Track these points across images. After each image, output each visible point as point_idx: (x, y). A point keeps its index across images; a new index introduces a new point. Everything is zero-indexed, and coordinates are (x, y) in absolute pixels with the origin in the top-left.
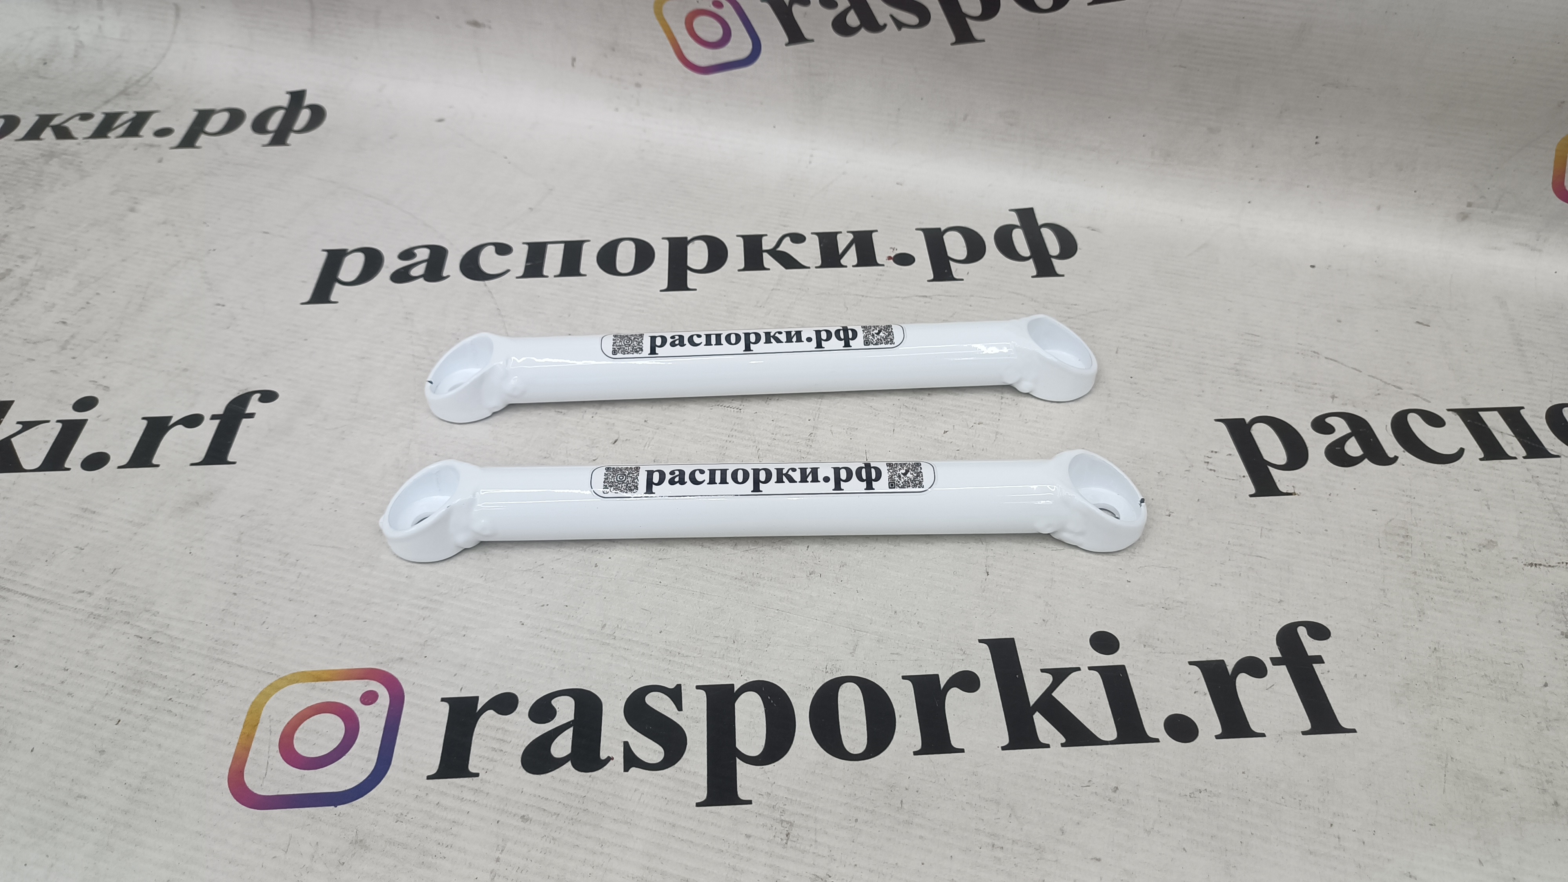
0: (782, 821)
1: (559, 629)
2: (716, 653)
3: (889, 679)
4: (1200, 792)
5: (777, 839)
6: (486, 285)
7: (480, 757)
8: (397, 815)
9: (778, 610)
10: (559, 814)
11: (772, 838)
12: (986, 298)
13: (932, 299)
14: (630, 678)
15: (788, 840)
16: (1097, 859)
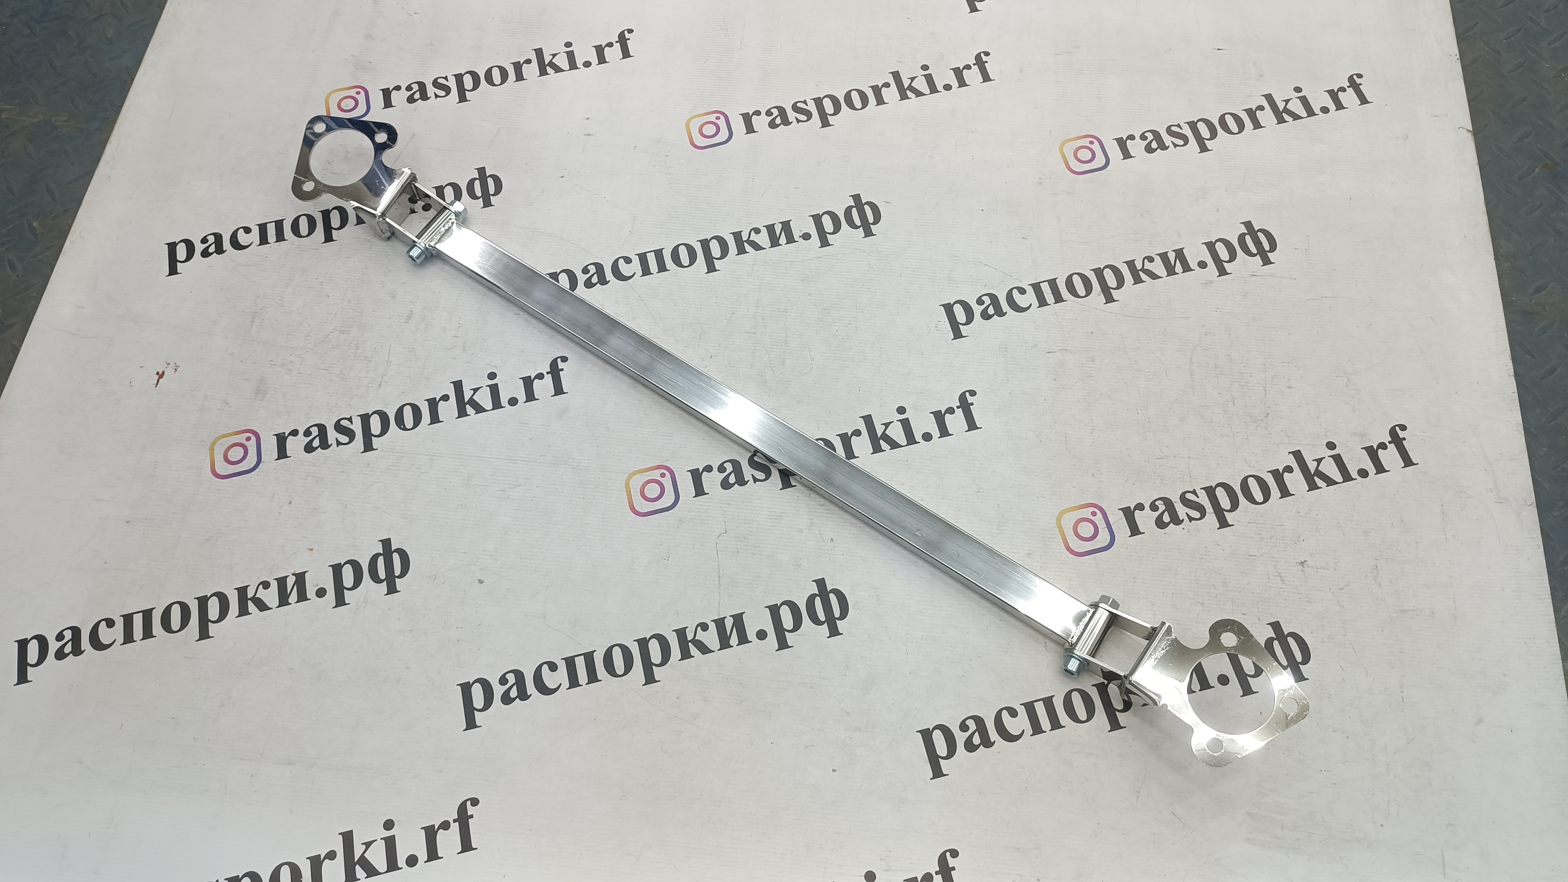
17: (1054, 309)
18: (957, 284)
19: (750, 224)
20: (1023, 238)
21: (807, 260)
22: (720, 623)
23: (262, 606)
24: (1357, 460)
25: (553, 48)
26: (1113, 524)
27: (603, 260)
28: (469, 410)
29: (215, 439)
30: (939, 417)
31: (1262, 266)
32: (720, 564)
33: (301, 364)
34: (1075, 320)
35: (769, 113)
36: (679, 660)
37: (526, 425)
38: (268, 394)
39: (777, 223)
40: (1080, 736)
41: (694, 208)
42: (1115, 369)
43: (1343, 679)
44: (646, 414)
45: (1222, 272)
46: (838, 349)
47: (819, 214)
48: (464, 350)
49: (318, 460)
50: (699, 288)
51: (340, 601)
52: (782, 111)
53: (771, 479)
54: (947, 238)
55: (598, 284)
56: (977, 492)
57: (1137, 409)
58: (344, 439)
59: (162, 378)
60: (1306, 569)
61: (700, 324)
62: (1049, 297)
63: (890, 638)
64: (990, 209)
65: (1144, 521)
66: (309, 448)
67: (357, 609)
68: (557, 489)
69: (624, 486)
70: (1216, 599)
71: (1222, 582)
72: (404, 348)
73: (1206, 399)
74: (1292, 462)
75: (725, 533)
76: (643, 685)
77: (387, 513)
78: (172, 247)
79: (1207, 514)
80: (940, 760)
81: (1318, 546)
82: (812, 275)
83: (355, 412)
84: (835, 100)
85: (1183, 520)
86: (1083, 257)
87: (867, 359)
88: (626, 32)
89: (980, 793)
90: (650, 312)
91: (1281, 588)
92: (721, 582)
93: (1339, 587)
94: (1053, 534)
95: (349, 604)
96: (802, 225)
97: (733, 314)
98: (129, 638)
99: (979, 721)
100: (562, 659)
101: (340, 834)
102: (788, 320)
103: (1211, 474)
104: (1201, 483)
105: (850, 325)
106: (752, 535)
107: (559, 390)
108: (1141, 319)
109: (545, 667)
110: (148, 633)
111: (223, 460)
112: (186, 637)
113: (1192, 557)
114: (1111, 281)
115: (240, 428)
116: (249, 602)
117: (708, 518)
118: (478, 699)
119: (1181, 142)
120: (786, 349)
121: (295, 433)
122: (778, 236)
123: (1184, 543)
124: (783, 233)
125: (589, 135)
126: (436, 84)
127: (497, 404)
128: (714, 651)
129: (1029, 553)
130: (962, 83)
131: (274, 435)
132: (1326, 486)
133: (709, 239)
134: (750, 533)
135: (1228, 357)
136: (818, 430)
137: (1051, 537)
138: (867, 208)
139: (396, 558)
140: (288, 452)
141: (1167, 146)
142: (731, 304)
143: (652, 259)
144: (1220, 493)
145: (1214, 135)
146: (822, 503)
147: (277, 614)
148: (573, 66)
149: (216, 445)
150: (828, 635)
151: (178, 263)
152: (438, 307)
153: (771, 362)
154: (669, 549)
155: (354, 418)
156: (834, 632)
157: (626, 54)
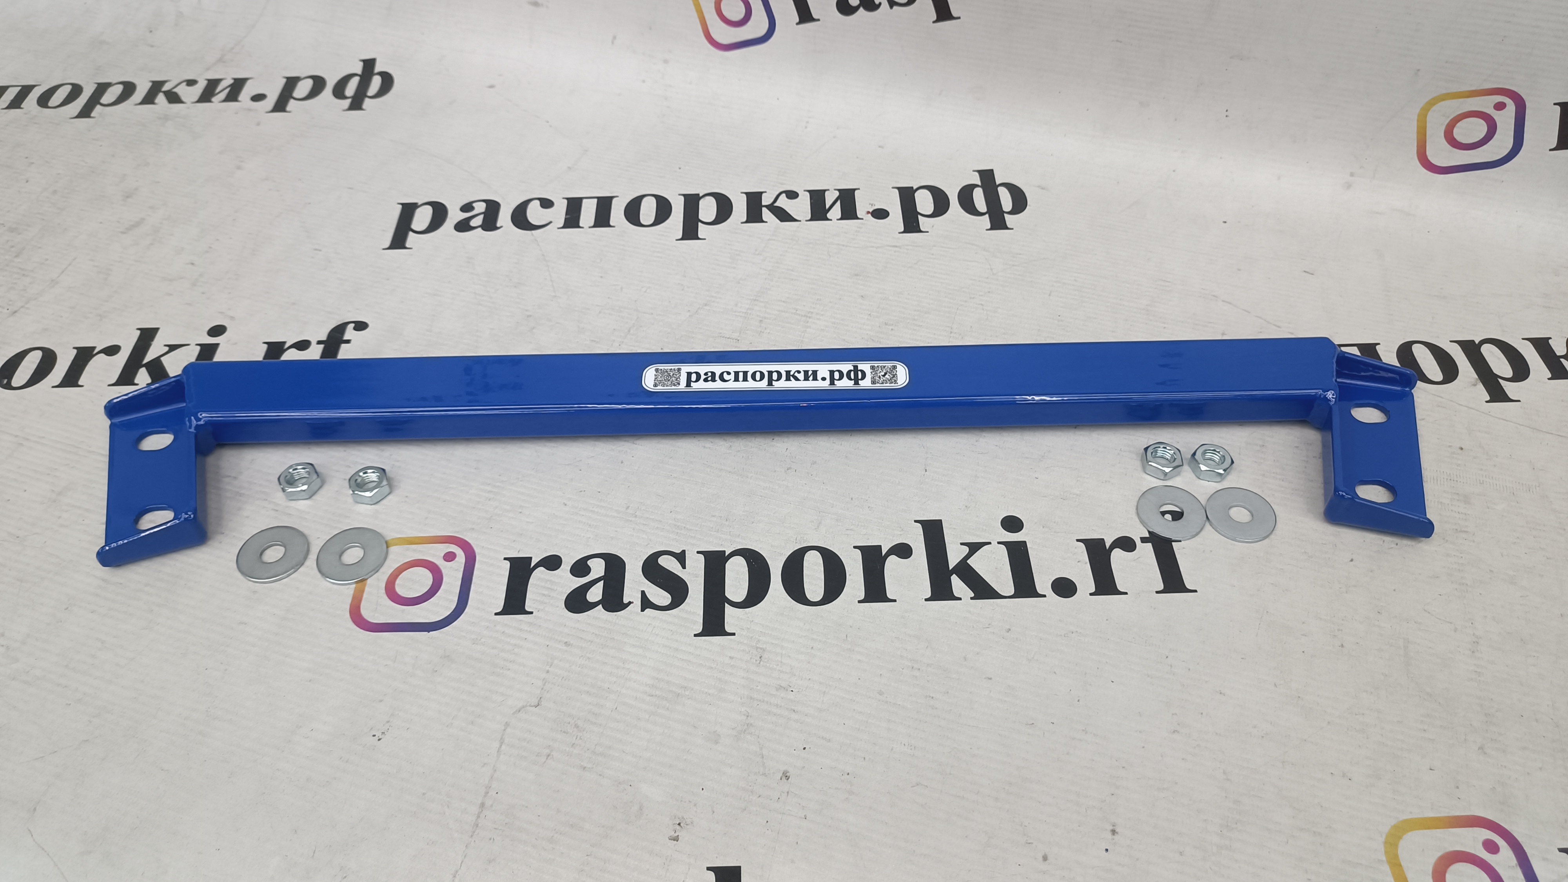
0: (757, 648)
1: (593, 509)
2: (712, 528)
3: (843, 548)
4: (1072, 633)
5: (752, 660)
6: (532, 235)
7: (534, 600)
8: (473, 639)
9: (761, 496)
10: (592, 642)
11: (749, 659)
12: (945, 248)
13: (900, 248)
14: (647, 545)
15: (760, 661)
16: (989, 678)
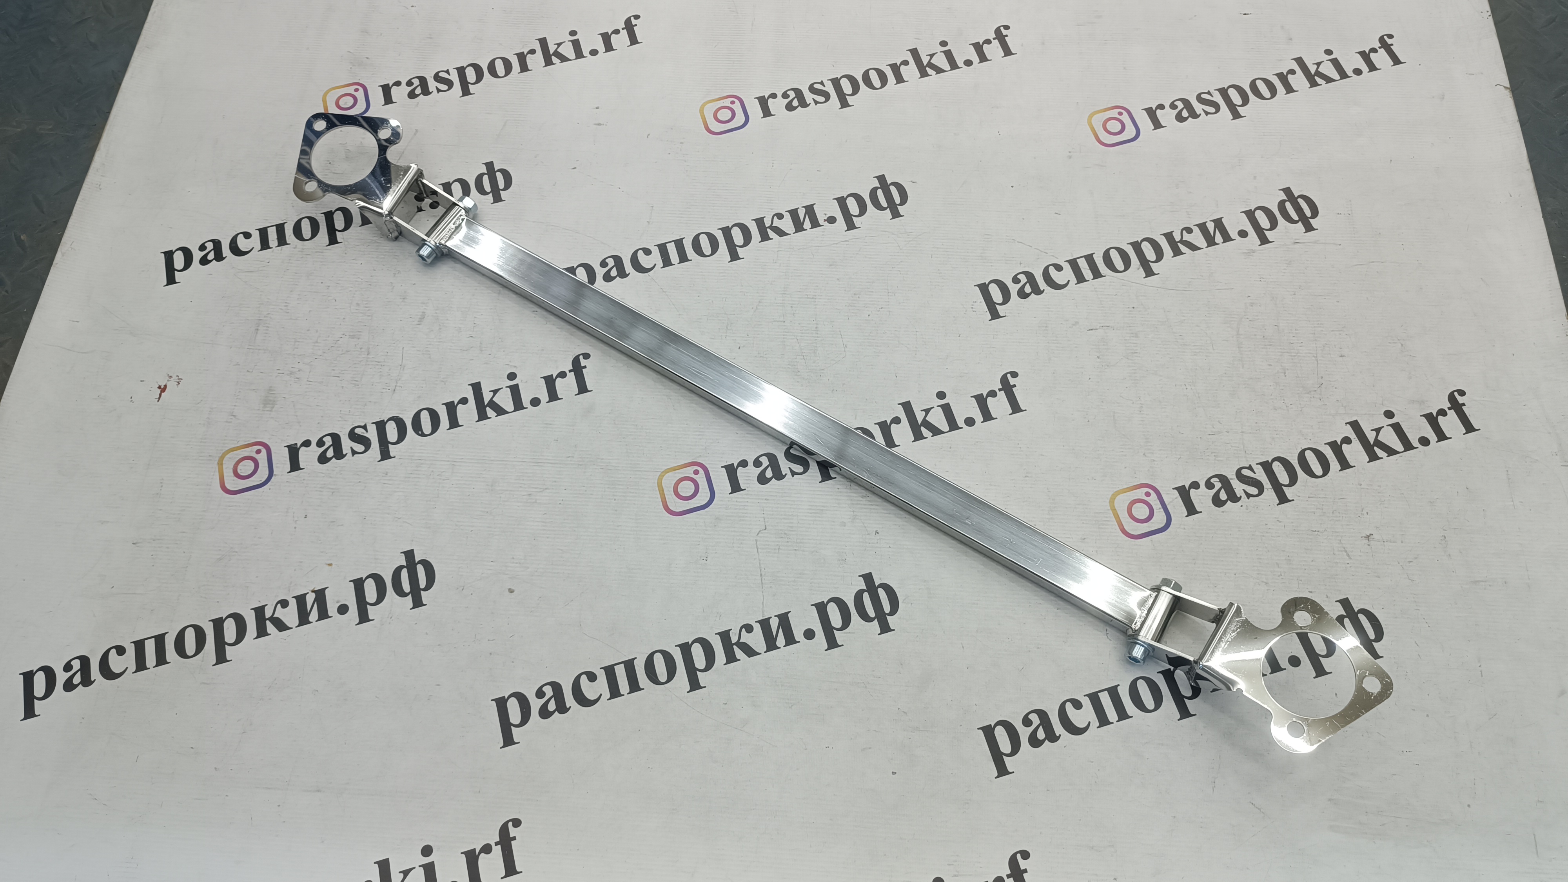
17: (1093, 285)
18: (991, 263)
19: (772, 209)
20: (1056, 213)
21: (834, 244)
22: (765, 624)
23: (281, 626)
24: (1417, 428)
25: (557, 37)
26: (1168, 504)
27: (621, 253)
28: (490, 412)
29: (223, 454)
30: (981, 401)
31: (1304, 233)
32: (761, 562)
33: (310, 372)
34: (1116, 295)
35: (785, 95)
36: (724, 665)
37: (550, 426)
38: (277, 404)
39: (800, 207)
40: (1148, 726)
41: (713, 195)
42: (1160, 344)
43: (1419, 655)
44: (675, 409)
45: (1264, 240)
46: (871, 334)
47: (844, 197)
48: (482, 350)
49: (333, 470)
50: (723, 278)
51: (364, 617)
52: (799, 93)
53: (810, 472)
54: (978, 216)
55: (618, 277)
56: (1026, 476)
57: (1185, 385)
58: (360, 448)
59: (164, 392)
60: (1372, 543)
61: (726, 314)
62: (1087, 273)
63: (944, 632)
64: (1020, 185)
65: (1200, 500)
66: (323, 459)
67: (382, 625)
68: (586, 491)
69: (656, 485)
70: (1281, 577)
71: (1286, 559)
72: (418, 351)
73: (1256, 371)
74: (1350, 433)
75: (765, 530)
76: (688, 692)
77: (409, 524)
78: (169, 256)
79: (1265, 490)
80: (1004, 757)
81: (1383, 518)
82: (840, 260)
83: (370, 419)
84: (852, 80)
85: (1241, 496)
86: (1119, 231)
87: (903, 344)
88: (632, 18)
89: (1048, 790)
90: (673, 304)
91: (1348, 564)
92: (763, 581)
93: (1408, 560)
94: (1107, 517)
95: (373, 620)
96: (826, 208)
97: (760, 302)
98: (141, 666)
99: (1043, 715)
100: (601, 668)
101: (375, 863)
102: (817, 306)
103: (1266, 448)
104: (1257, 458)
105: (883, 309)
106: (792, 531)
107: (583, 388)
108: (1184, 292)
109: (584, 678)
110: (161, 660)
111: (232, 474)
112: (203, 661)
113: (1253, 535)
114: (1150, 254)
115: (249, 441)
116: (268, 622)
117: (746, 515)
118: (515, 715)
119: (1212, 110)
120: (818, 337)
121: (307, 443)
122: (802, 221)
123: (1243, 520)
124: (807, 217)
125: (599, 124)
126: (437, 78)
127: (518, 405)
128: (761, 654)
129: (1083, 537)
130: (983, 58)
131: (285, 447)
132: (1387, 457)
133: (730, 227)
134: (791, 529)
135: (1276, 327)
136: (856, 419)
137: (1105, 521)
138: (893, 188)
139: (421, 570)
140: (300, 463)
141: (1198, 114)
142: (758, 293)
143: (672, 249)
144: (1277, 467)
145: (1246, 101)
146: (864, 495)
147: (297, 633)
148: (579, 54)
149: (225, 459)
150: (879, 632)
151: (176, 272)
152: (451, 307)
153: (802, 351)
154: (707, 549)
155: (369, 426)
156: (885, 628)
157: (633, 40)
